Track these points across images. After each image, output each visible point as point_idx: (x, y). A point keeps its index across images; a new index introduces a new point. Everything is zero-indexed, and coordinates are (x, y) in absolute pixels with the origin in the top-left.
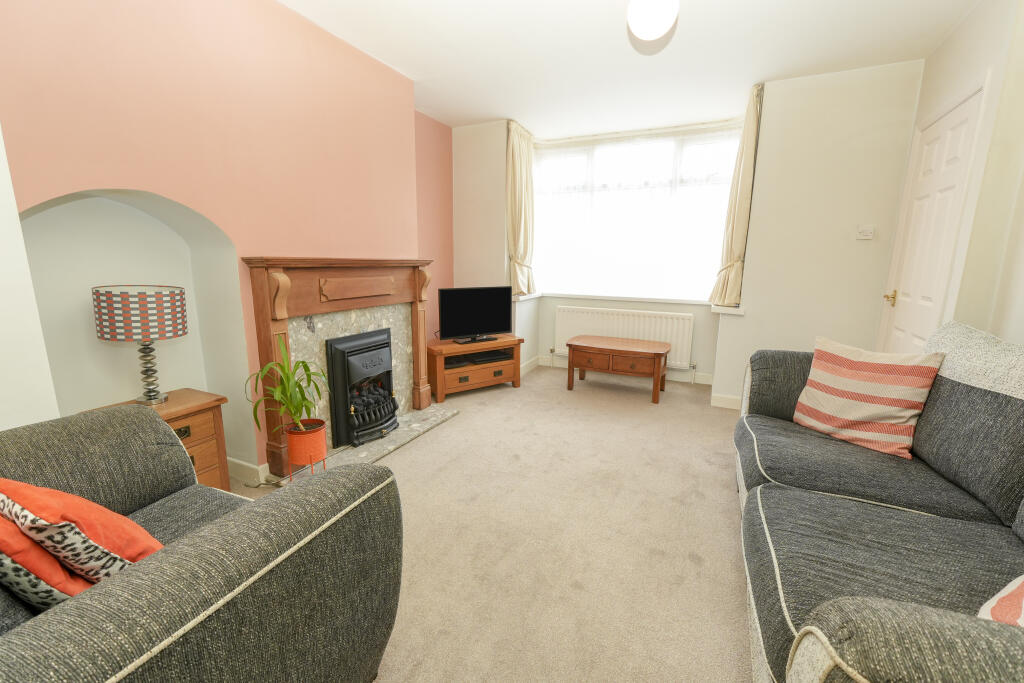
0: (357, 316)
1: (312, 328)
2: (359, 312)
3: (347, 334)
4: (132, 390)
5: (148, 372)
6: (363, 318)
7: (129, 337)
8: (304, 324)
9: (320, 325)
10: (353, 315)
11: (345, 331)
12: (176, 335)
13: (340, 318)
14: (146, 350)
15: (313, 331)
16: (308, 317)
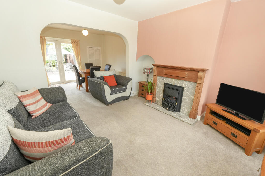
0: (174, 80)
1: (163, 79)
2: (175, 80)
3: (171, 84)
4: (146, 80)
5: (148, 78)
6: (176, 81)
7: (146, 73)
8: (162, 78)
9: (165, 79)
10: (173, 80)
11: (170, 83)
12: (151, 74)
13: (170, 79)
14: (148, 75)
15: (163, 80)
16: (163, 77)
